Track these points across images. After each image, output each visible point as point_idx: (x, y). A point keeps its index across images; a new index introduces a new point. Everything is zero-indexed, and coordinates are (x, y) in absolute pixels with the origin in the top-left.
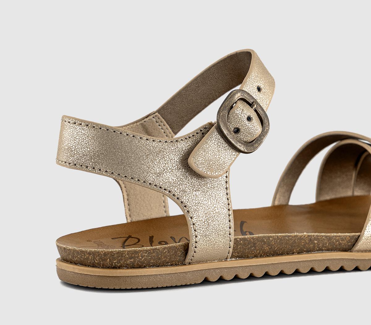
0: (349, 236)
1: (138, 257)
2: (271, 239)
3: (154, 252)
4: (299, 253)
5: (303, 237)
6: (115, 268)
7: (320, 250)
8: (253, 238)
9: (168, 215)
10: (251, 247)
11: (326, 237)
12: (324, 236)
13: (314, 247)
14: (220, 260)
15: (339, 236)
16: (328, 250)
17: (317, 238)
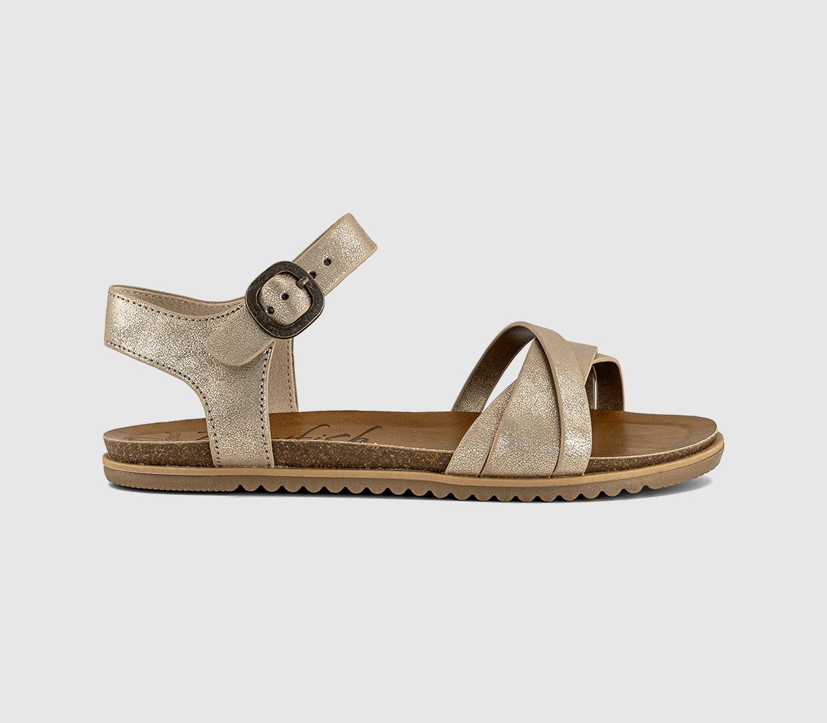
0: (439, 454)
1: (153, 452)
2: (329, 447)
3: (171, 448)
4: (372, 468)
5: (373, 448)
6: (132, 462)
7: (401, 467)
8: (302, 443)
9: (294, 410)
10: (302, 454)
11: (406, 451)
12: (403, 450)
13: (391, 461)
14: (260, 467)
15: (424, 452)
16: (412, 469)
17: (393, 451)
